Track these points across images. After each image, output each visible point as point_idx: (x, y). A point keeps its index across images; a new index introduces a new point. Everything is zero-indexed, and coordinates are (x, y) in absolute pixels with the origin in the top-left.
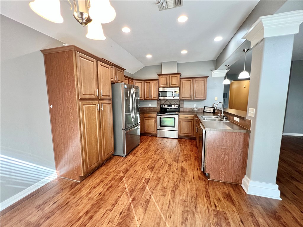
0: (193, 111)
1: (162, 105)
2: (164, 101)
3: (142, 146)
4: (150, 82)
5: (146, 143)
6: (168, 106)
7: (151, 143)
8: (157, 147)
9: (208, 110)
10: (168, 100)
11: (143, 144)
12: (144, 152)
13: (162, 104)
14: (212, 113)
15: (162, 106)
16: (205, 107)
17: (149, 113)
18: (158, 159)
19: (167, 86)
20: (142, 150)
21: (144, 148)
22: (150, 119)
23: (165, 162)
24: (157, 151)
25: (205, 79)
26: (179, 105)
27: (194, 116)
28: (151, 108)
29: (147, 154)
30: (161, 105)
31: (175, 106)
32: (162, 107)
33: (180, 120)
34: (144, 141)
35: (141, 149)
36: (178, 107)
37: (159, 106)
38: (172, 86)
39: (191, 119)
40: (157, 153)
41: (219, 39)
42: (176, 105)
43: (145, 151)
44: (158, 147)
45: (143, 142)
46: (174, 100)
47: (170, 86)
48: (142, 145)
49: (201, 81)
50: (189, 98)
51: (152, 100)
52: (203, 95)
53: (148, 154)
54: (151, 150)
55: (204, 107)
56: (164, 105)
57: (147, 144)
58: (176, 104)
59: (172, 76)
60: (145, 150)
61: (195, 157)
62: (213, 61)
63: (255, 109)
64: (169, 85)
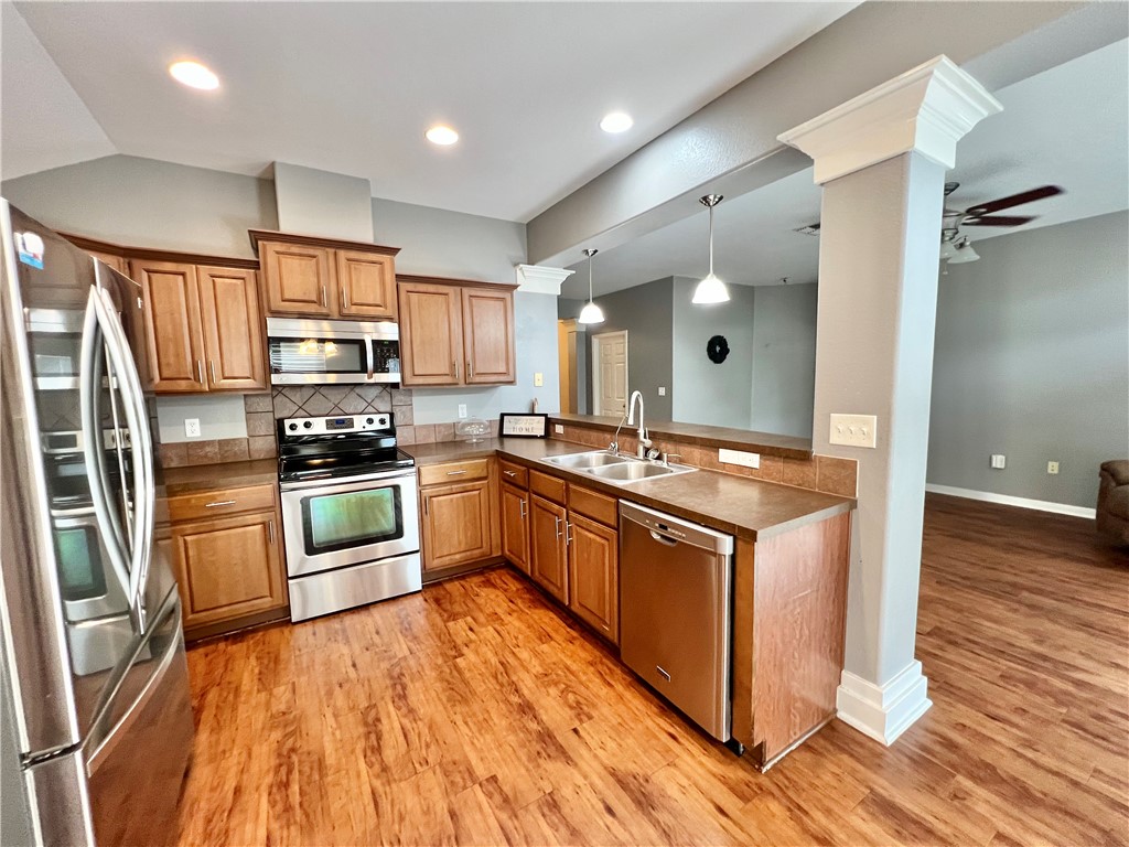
0: (458, 439)
1: (287, 423)
2: (297, 397)
3: (233, 761)
4: (190, 269)
5: (242, 710)
6: (330, 425)
7: (282, 692)
8: (352, 709)
9: (518, 426)
10: (322, 390)
11: (217, 728)
12: (288, 809)
13: (285, 413)
14: (541, 437)
15: (293, 427)
16: (503, 415)
17: (211, 489)
18: (441, 807)
19: (324, 311)
20: (249, 798)
21: (255, 767)
22: (219, 523)
23: (506, 800)
24: (379, 738)
25: (507, 295)
26: (392, 415)
27: (487, 463)
28: (202, 444)
29: (325, 811)
30: (280, 423)
31: (370, 421)
32: (289, 432)
33: (427, 492)
34: (212, 696)
35: (238, 791)
36: (387, 426)
37: (266, 428)
38: (354, 310)
39: (476, 476)
40: (389, 755)
41: (618, 124)
42: (376, 418)
43: (295, 799)
44: (364, 704)
45: (207, 716)
46: (358, 390)
47: (345, 312)
48: (217, 757)
49: (492, 302)
50: (448, 380)
51: (213, 391)
52: (504, 364)
53: (335, 807)
54: (330, 760)
55: (498, 418)
56: (300, 422)
57: (252, 711)
58: (370, 409)
59: (354, 255)
60: (286, 785)
61: (592, 669)
62: (517, 225)
63: (875, 417)
64: (335, 308)
